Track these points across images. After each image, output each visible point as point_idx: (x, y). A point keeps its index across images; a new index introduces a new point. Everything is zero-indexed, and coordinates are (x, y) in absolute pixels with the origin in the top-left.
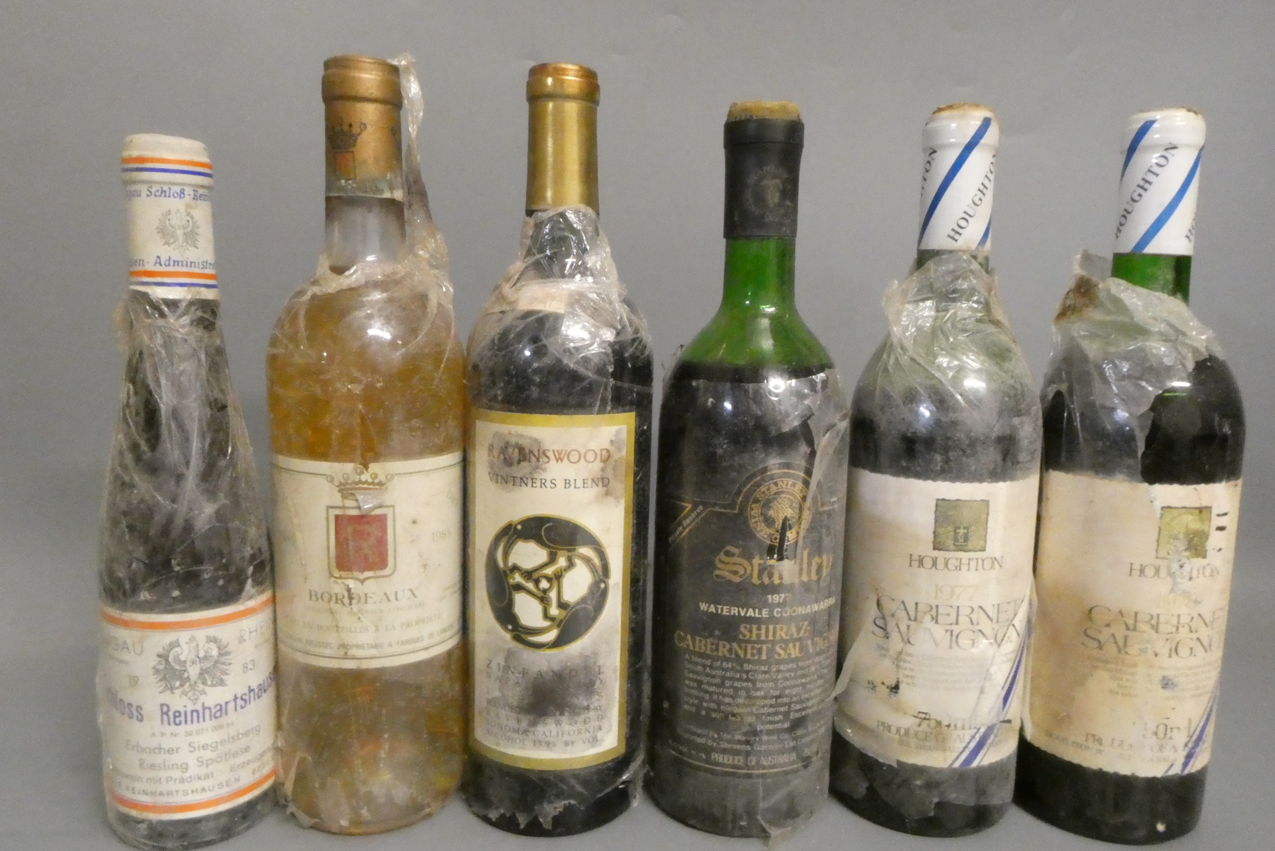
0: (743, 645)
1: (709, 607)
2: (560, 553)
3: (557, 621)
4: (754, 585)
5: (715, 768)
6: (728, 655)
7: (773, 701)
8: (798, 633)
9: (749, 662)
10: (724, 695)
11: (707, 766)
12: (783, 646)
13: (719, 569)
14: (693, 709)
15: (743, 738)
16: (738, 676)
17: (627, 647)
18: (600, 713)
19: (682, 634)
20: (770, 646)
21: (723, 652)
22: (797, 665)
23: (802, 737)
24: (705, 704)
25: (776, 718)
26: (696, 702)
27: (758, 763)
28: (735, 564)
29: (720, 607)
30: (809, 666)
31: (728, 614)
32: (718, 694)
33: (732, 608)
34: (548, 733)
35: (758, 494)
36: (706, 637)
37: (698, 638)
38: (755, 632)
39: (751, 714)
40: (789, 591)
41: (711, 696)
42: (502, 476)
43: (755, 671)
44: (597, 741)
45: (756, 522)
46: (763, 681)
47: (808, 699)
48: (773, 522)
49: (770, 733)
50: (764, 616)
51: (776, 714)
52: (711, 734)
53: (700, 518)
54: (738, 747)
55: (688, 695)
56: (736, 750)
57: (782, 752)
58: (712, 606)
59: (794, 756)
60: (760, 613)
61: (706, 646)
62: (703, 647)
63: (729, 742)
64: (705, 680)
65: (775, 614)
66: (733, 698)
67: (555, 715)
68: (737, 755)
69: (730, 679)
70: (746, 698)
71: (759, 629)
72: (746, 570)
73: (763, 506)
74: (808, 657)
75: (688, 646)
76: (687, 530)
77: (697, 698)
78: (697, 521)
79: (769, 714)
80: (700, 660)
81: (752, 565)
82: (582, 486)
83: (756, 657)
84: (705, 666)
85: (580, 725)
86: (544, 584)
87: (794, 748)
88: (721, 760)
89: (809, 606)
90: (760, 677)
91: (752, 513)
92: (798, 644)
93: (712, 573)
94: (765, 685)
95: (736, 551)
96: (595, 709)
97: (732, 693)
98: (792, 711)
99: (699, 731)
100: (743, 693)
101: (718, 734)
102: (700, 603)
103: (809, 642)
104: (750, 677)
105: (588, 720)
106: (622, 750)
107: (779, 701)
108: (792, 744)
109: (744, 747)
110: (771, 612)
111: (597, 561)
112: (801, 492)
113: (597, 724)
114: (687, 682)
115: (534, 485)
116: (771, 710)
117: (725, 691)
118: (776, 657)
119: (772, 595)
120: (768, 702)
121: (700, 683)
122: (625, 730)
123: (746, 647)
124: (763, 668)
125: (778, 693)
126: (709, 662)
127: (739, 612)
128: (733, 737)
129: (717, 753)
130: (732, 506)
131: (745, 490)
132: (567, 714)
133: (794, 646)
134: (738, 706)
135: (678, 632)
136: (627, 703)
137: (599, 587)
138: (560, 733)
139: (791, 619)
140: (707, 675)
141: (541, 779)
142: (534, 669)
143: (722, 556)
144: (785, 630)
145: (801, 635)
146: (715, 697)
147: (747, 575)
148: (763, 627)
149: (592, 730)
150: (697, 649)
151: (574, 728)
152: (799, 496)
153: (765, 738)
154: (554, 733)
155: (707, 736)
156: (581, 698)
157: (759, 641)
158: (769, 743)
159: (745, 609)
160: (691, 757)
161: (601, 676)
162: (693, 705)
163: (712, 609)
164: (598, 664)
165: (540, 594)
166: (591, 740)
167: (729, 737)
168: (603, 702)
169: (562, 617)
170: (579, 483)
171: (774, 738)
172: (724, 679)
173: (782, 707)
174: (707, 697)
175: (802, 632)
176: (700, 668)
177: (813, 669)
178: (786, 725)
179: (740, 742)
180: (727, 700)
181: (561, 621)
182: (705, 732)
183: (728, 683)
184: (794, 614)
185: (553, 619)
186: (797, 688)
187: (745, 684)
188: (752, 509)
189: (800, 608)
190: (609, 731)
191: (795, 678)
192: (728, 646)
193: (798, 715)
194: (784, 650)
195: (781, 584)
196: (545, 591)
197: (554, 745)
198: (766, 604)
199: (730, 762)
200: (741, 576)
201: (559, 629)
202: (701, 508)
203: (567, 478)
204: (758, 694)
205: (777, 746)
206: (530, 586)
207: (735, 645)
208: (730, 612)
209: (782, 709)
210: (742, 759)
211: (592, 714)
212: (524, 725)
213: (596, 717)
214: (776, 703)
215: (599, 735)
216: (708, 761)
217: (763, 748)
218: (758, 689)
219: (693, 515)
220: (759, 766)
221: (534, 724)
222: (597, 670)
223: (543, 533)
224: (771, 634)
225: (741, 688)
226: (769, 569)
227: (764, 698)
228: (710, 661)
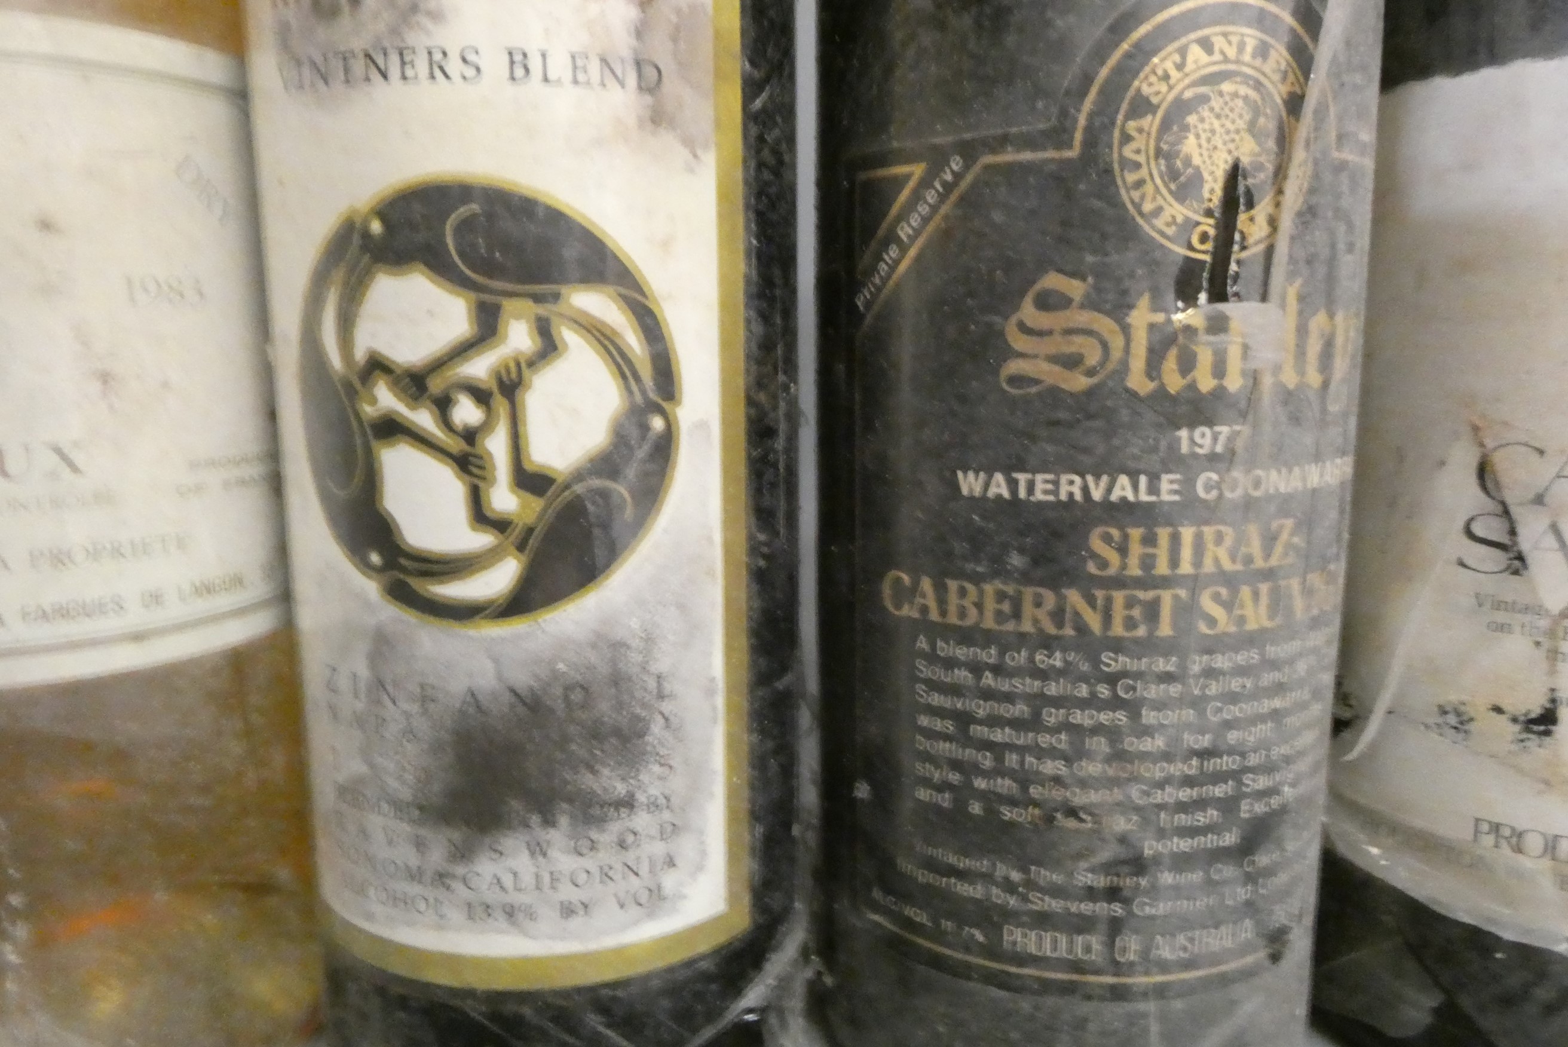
0: (1100, 594)
1: (987, 486)
2: (509, 305)
3: (516, 534)
4: (1134, 394)
5: (1013, 970)
6: (1052, 630)
7: (1192, 767)
8: (1267, 555)
9: (1117, 646)
10: (1041, 753)
11: (987, 963)
12: (1224, 592)
13: (1022, 355)
14: (945, 800)
15: (1101, 881)
16: (1083, 691)
17: (744, 624)
18: (666, 815)
19: (906, 578)
20: (1183, 593)
21: (1036, 621)
22: (1262, 654)
23: (1269, 872)
24: (980, 783)
25: (1201, 818)
26: (955, 778)
27: (1145, 954)
28: (1069, 332)
29: (1022, 478)
30: (1291, 661)
31: (1051, 498)
32: (1022, 750)
33: (1064, 478)
34: (508, 881)
35: (1147, 85)
36: (977, 579)
37: (953, 585)
38: (1136, 550)
39: (1126, 807)
40: (1243, 415)
41: (999, 759)
42: (313, 64)
43: (1139, 675)
44: (662, 898)
45: (1139, 184)
46: (1160, 706)
47: (1288, 760)
48: (1198, 178)
49: (1182, 862)
50: (1166, 497)
51: (1201, 804)
52: (1001, 870)
53: (954, 197)
54: (1086, 908)
55: (928, 758)
56: (1080, 916)
57: (1214, 920)
58: (999, 477)
59: (1247, 930)
60: (1153, 489)
61: (979, 606)
62: (973, 612)
63: (1056, 892)
64: (983, 708)
65: (1201, 492)
66: (1068, 760)
67: (527, 826)
68: (1080, 931)
69: (1057, 702)
70: (1108, 760)
71: (1150, 540)
72: (1105, 346)
73: (1165, 126)
74: (1289, 631)
75: (924, 610)
76: (912, 252)
77: (956, 765)
78: (944, 209)
79: (1182, 807)
80: (961, 653)
81: (1126, 330)
82: (567, 76)
83: (1141, 631)
84: (977, 669)
85: (606, 856)
86: (466, 412)
87: (1250, 907)
88: (1033, 949)
89: (1296, 470)
90: (1153, 691)
91: (1128, 152)
92: (1264, 588)
93: (996, 372)
94: (1171, 717)
95: (1076, 288)
96: (653, 806)
97: (1063, 746)
98: (1245, 795)
99: (964, 863)
100: (1100, 745)
101: (1025, 870)
102: (960, 474)
103: (1295, 584)
104: (1121, 693)
105: (630, 839)
106: (742, 922)
107: (1213, 765)
108: (1243, 893)
109: (1101, 908)
110: (1189, 483)
111: (633, 341)
112: (1284, 79)
113: (658, 849)
114: (924, 721)
115: (409, 73)
116: (1185, 794)
117: (1045, 740)
118: (1203, 628)
119: (1192, 425)
120: (1177, 769)
121: (964, 719)
122: (749, 865)
123: (1109, 600)
124: (1162, 665)
125: (1205, 741)
126: (990, 655)
127: (1085, 490)
128: (1071, 874)
129: (1019, 925)
130: (1059, 136)
131: (1104, 72)
132: (564, 821)
133: (1256, 595)
134: (1084, 784)
135: (894, 573)
136: (752, 787)
137: (645, 428)
138: (547, 879)
139: (1249, 505)
140: (988, 695)
141: (496, 1017)
142: (457, 686)
143: (1028, 312)
144: (1228, 541)
145: (1274, 562)
146: (1012, 760)
147: (1111, 366)
148: (1163, 534)
149: (644, 870)
150: (953, 619)
151: (589, 862)
152: (1278, 92)
153: (1167, 878)
154: (527, 879)
155: (987, 878)
156: (606, 772)
157: (1149, 581)
158: (1177, 890)
159: (1105, 479)
160: (938, 936)
161: (666, 707)
162: (943, 787)
163: (999, 487)
164: (655, 667)
165: (456, 445)
166: (644, 897)
167: (1057, 878)
168: (677, 784)
169: (530, 518)
170: (559, 67)
171: (1196, 877)
172: (1039, 701)
173: (1214, 784)
174: (987, 761)
175: (1279, 549)
176: (962, 675)
177: (1302, 667)
178: (1230, 839)
179: (1091, 894)
180: (1050, 767)
181: (530, 531)
182: (982, 865)
183: (1052, 716)
184: (1257, 494)
185: (501, 525)
186: (1261, 727)
187: (1104, 717)
188: (1127, 138)
189: (1274, 474)
190: (700, 868)
191: (1258, 694)
192: (1050, 599)
193: (1260, 808)
194: (1228, 606)
195: (1219, 393)
196: (470, 435)
197: (532, 916)
198: (1174, 461)
199: (1062, 952)
200: (1091, 373)
201: (524, 558)
202: (956, 164)
203: (516, 43)
204: (1148, 745)
205: (1201, 903)
206: (424, 419)
207: (1074, 597)
208: (1056, 492)
209: (1219, 791)
210: (1096, 942)
211: (642, 821)
212: (437, 856)
213: (654, 831)
214: (1202, 772)
215: (669, 881)
216: (993, 951)
217: (1162, 908)
218: (1147, 731)
219: (931, 197)
220: (1149, 962)
221: (463, 853)
222: (652, 684)
223: (450, 241)
224: (1186, 553)
225: (1097, 730)
226: (1181, 339)
227: (1167, 756)
228: (993, 651)
